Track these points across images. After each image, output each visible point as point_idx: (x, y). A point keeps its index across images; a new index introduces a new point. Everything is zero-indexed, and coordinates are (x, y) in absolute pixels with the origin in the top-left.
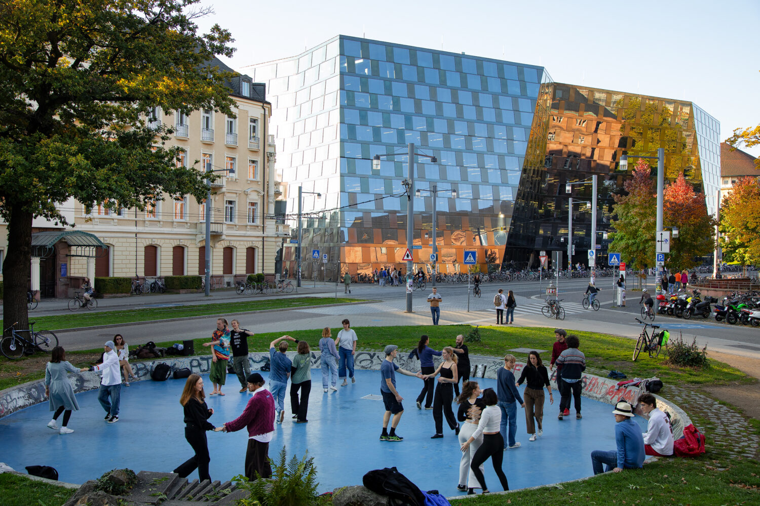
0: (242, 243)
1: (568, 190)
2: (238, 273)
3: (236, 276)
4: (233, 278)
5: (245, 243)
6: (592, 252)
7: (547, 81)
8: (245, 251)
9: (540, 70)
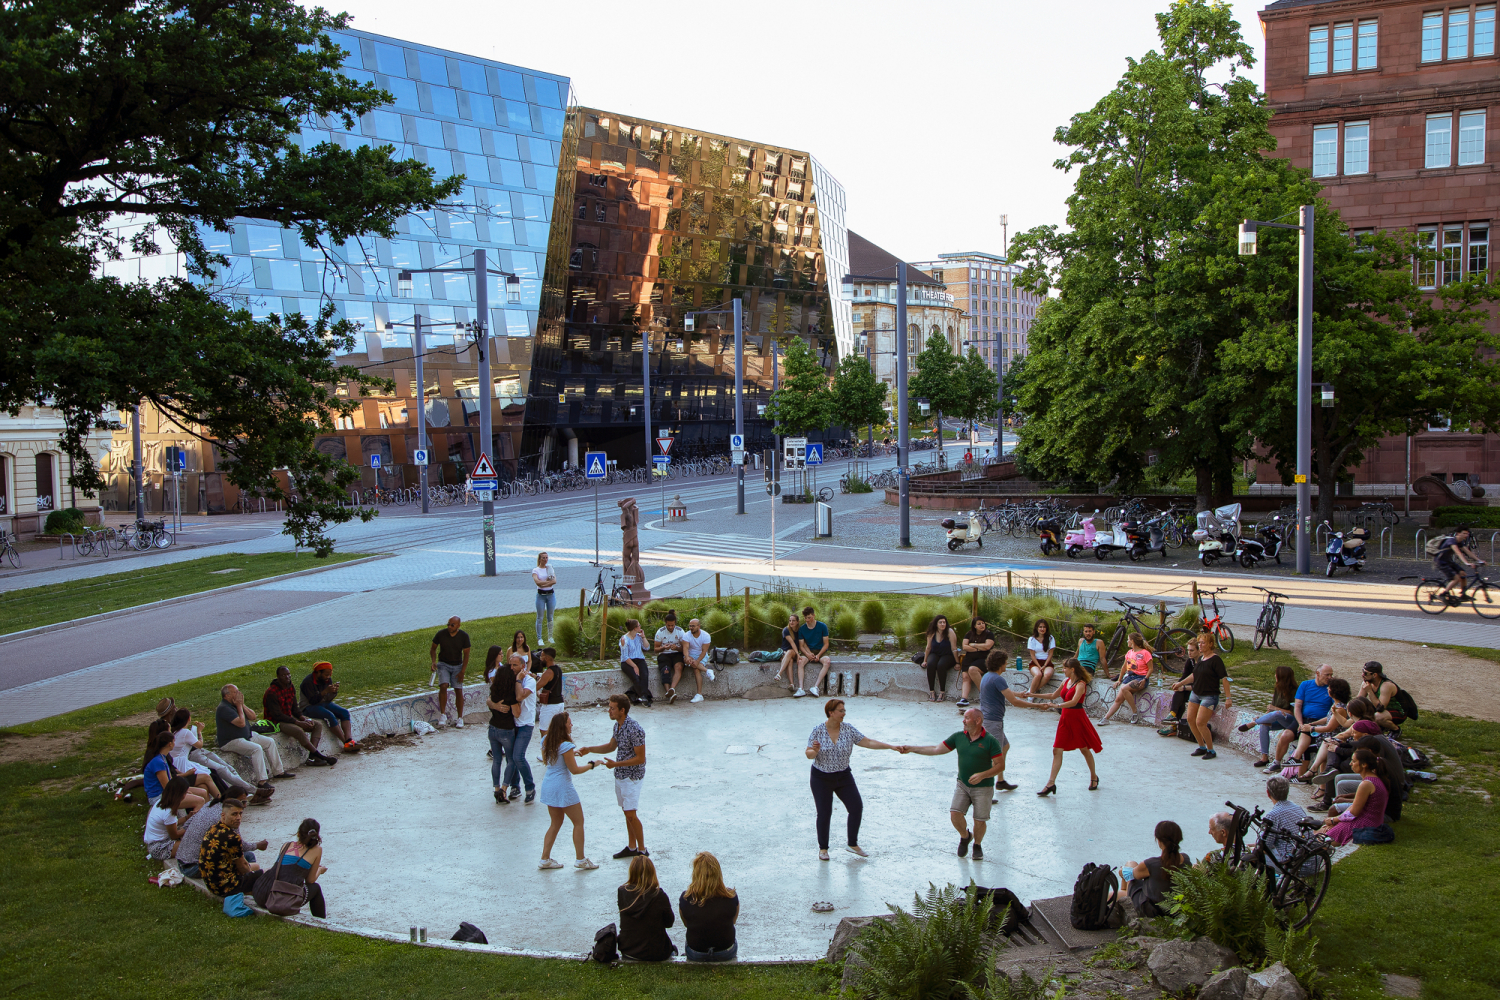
0: (25, 445)
1: (689, 326)
2: (22, 510)
3: (16, 518)
4: (10, 523)
5: (33, 445)
6: (739, 439)
7: (574, 105)
8: (34, 461)
9: (562, 84)
